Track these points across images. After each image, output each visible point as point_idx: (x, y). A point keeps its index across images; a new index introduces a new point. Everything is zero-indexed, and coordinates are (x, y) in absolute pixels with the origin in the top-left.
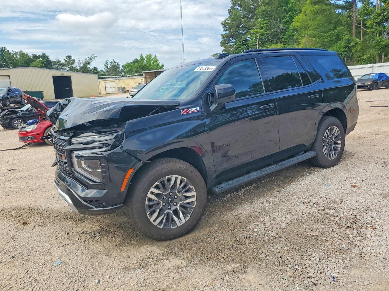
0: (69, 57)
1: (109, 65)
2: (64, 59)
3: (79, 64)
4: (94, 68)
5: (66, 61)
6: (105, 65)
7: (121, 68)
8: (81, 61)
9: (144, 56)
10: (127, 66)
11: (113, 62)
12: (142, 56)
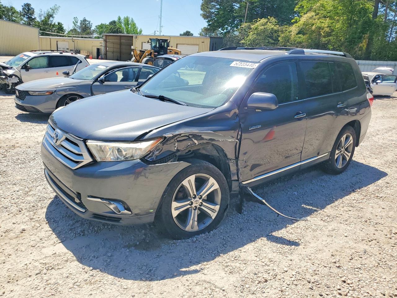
0: (28, 5)
1: (79, 24)
2: (22, 6)
3: (40, 16)
4: (59, 23)
5: (23, 9)
6: (73, 22)
7: (93, 28)
8: (43, 13)
9: (122, 18)
10: (101, 27)
11: (85, 20)
12: (119, 19)
